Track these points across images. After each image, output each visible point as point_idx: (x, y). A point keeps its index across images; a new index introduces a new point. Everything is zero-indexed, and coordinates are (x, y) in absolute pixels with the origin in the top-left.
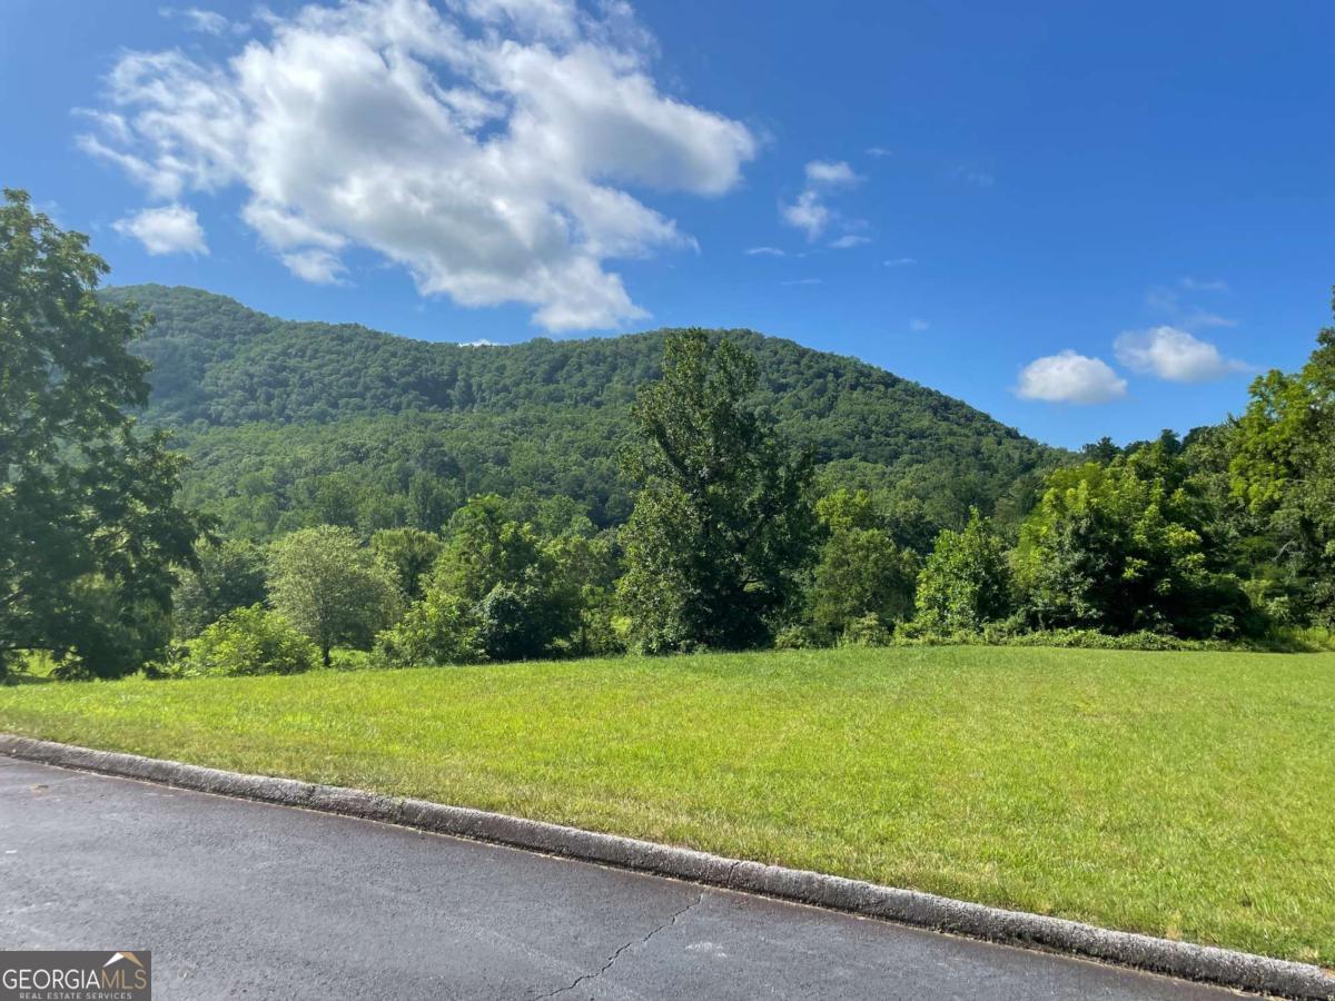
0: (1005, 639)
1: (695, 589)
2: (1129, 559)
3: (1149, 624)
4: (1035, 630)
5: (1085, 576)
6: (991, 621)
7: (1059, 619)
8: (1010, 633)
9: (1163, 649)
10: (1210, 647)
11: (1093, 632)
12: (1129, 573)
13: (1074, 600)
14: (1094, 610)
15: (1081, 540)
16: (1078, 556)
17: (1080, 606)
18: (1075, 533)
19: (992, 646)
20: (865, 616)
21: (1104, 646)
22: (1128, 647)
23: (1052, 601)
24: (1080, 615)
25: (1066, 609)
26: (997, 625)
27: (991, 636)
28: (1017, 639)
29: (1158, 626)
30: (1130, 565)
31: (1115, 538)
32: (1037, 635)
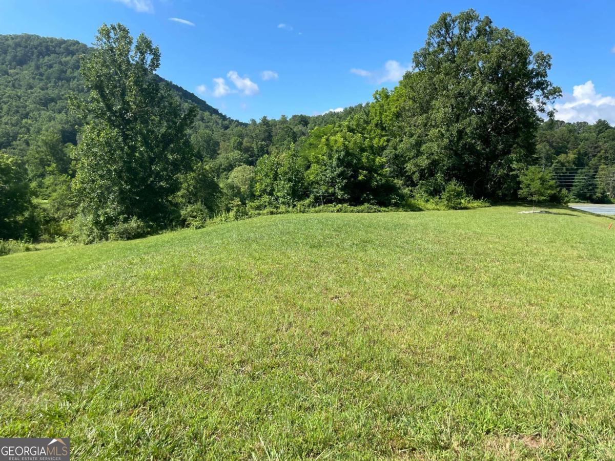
0: (307, 209)
1: (127, 185)
2: (361, 171)
3: (368, 201)
4: (319, 205)
5: (342, 179)
6: (298, 201)
7: (329, 199)
8: (309, 206)
9: (375, 212)
10: (391, 210)
11: (345, 205)
12: (361, 177)
13: (337, 190)
14: (346, 195)
15: (341, 162)
16: (340, 169)
17: (340, 194)
18: (338, 159)
19: (301, 213)
20: (233, 200)
21: (352, 211)
22: (362, 212)
23: (326, 191)
24: (339, 197)
25: (334, 194)
26: (302, 202)
27: (300, 209)
28: (313, 209)
29: (372, 202)
30: (361, 174)
31: (355, 161)
32: (321, 207)
